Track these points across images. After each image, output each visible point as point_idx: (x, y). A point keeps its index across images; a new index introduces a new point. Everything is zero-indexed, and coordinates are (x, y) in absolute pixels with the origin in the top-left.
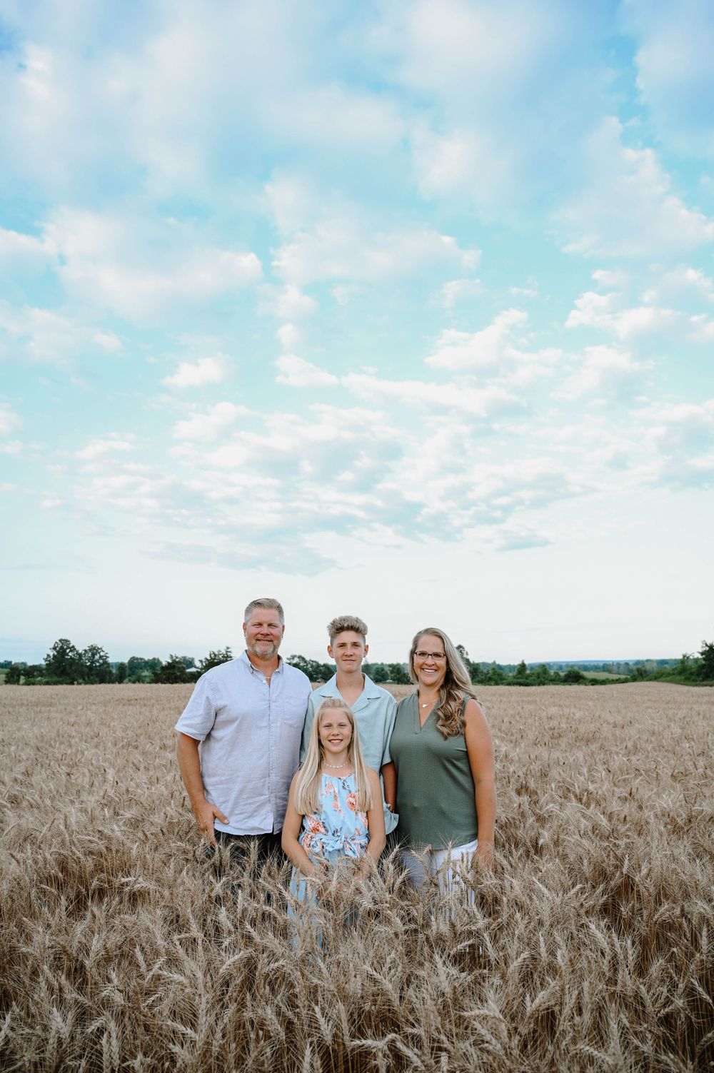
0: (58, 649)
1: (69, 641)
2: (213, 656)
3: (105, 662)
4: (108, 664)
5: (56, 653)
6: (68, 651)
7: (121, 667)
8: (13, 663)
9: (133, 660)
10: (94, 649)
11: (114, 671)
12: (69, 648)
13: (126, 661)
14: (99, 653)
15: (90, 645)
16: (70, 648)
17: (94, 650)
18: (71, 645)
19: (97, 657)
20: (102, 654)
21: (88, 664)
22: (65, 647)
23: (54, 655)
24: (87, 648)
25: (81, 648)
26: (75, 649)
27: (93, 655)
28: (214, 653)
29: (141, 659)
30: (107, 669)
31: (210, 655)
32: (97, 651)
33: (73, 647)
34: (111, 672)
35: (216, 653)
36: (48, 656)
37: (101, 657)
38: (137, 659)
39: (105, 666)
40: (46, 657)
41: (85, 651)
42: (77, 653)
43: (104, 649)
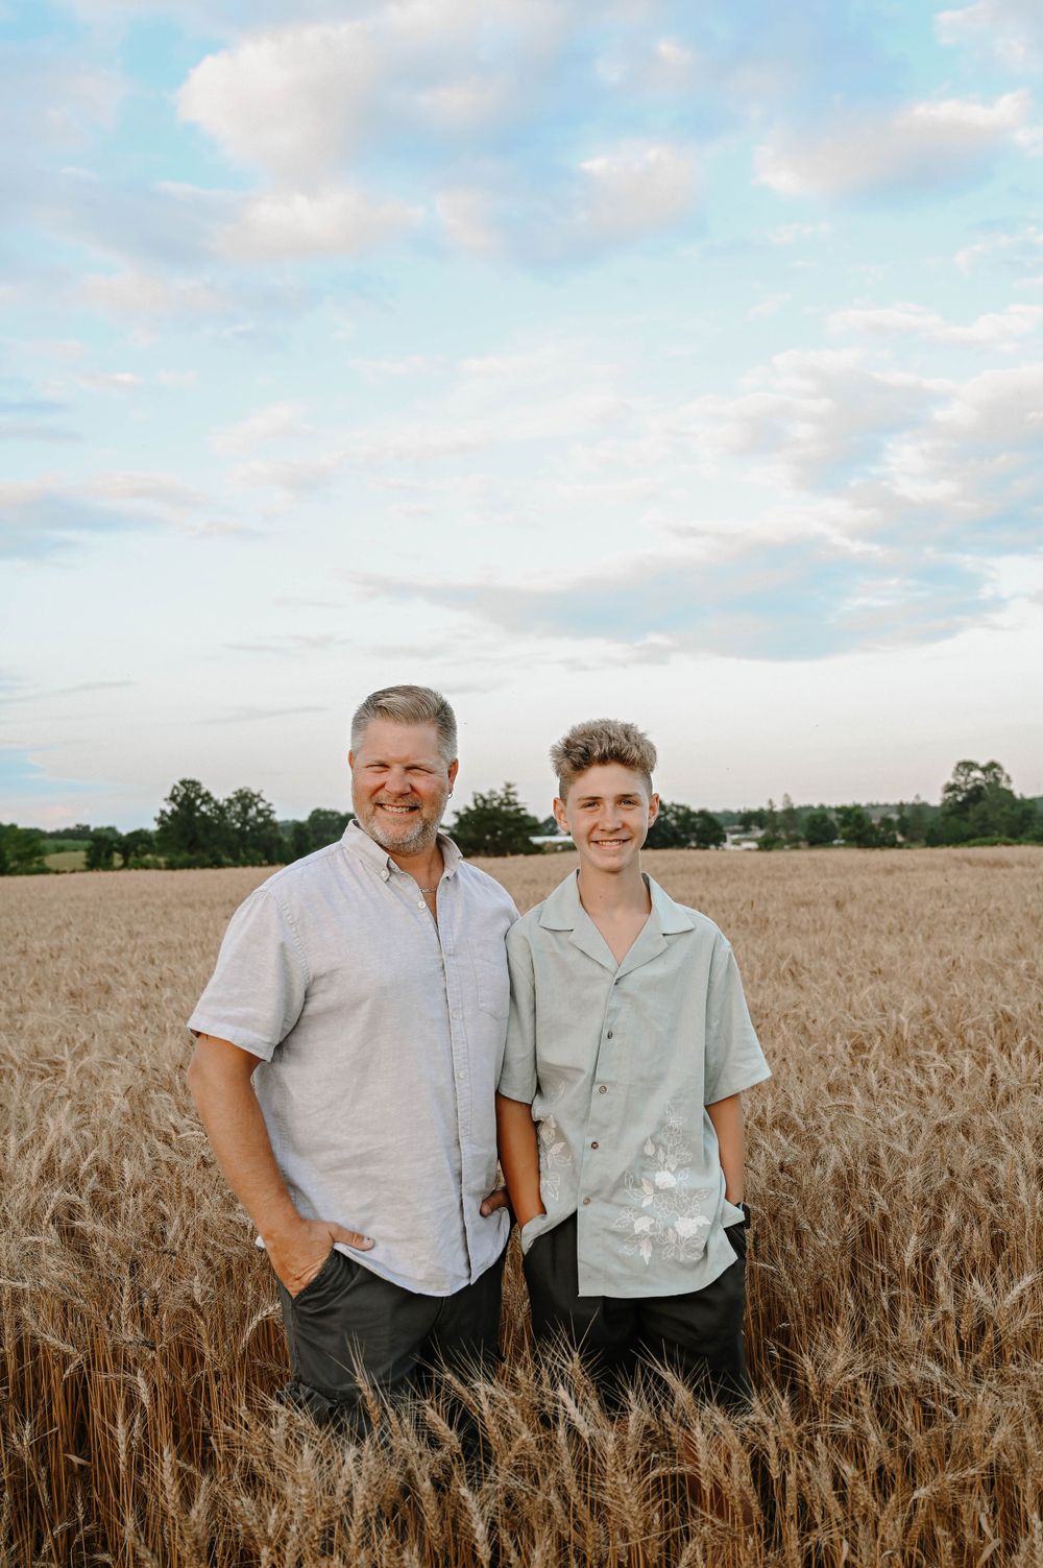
0: (179, 799)
1: (198, 784)
2: (480, 802)
3: (269, 823)
4: (275, 824)
5: (176, 808)
6: (198, 802)
7: (298, 828)
8: (92, 829)
9: (317, 815)
10: (246, 796)
11: (286, 839)
12: (198, 796)
13: (303, 816)
14: (256, 804)
15: (236, 789)
16: (202, 797)
17: (245, 799)
18: (203, 792)
19: (252, 812)
20: (261, 806)
21: (239, 825)
22: (193, 795)
23: (173, 811)
24: (232, 796)
25: (221, 795)
26: (211, 799)
27: (245, 809)
28: (482, 797)
29: (333, 813)
30: (273, 834)
31: (475, 801)
32: (251, 800)
33: (207, 794)
34: (280, 841)
35: (487, 797)
36: (163, 812)
37: (260, 812)
38: (325, 813)
39: (270, 828)
40: (158, 815)
41: (230, 801)
42: (218, 807)
43: (263, 796)
